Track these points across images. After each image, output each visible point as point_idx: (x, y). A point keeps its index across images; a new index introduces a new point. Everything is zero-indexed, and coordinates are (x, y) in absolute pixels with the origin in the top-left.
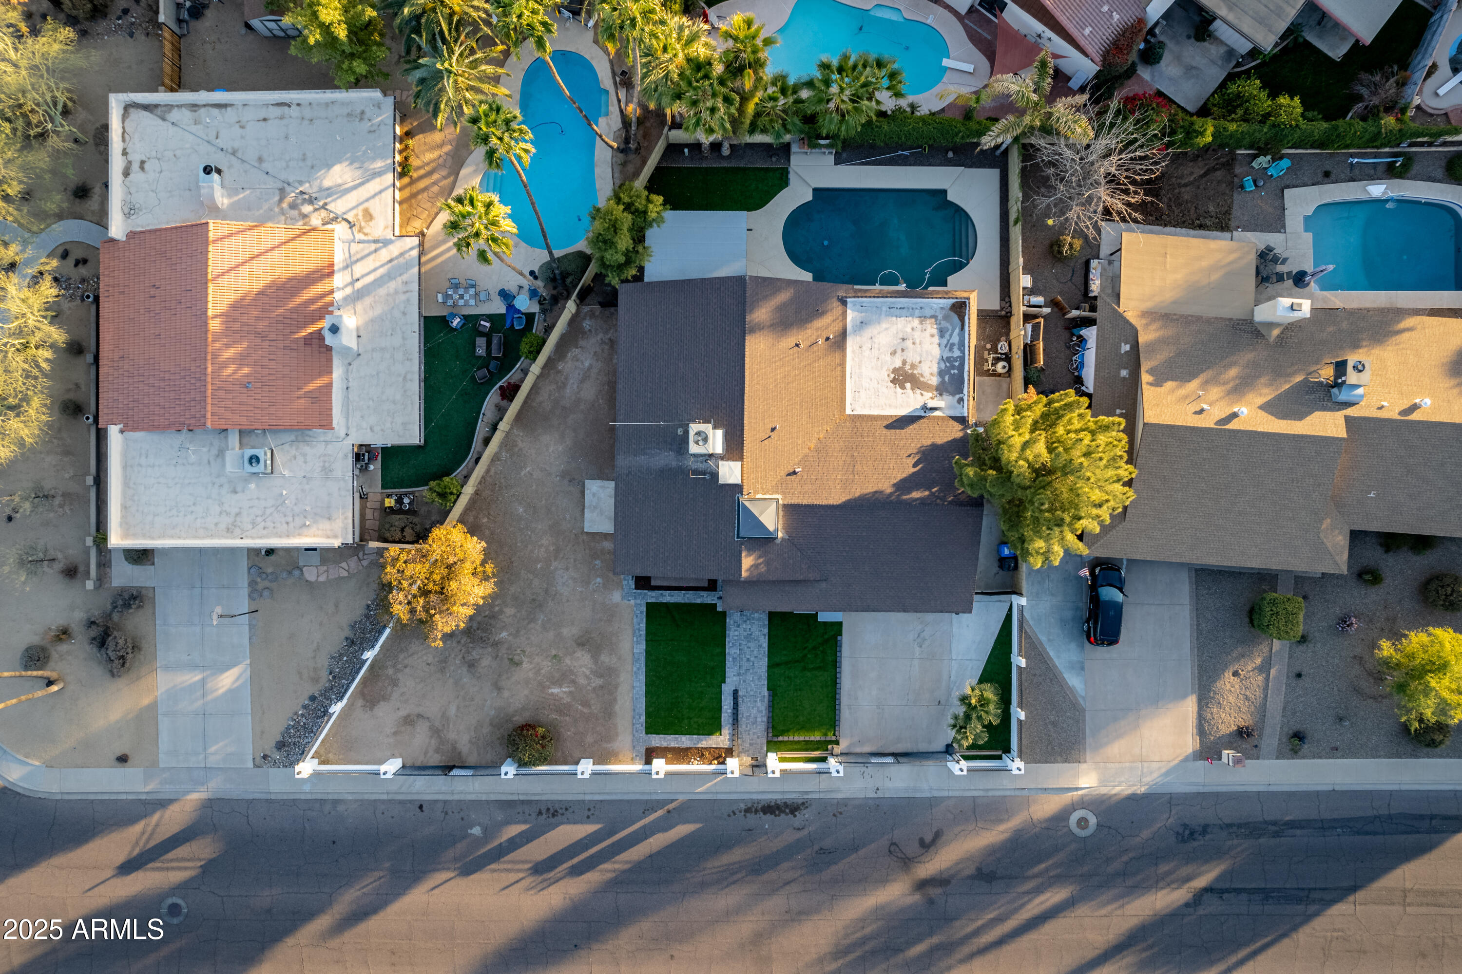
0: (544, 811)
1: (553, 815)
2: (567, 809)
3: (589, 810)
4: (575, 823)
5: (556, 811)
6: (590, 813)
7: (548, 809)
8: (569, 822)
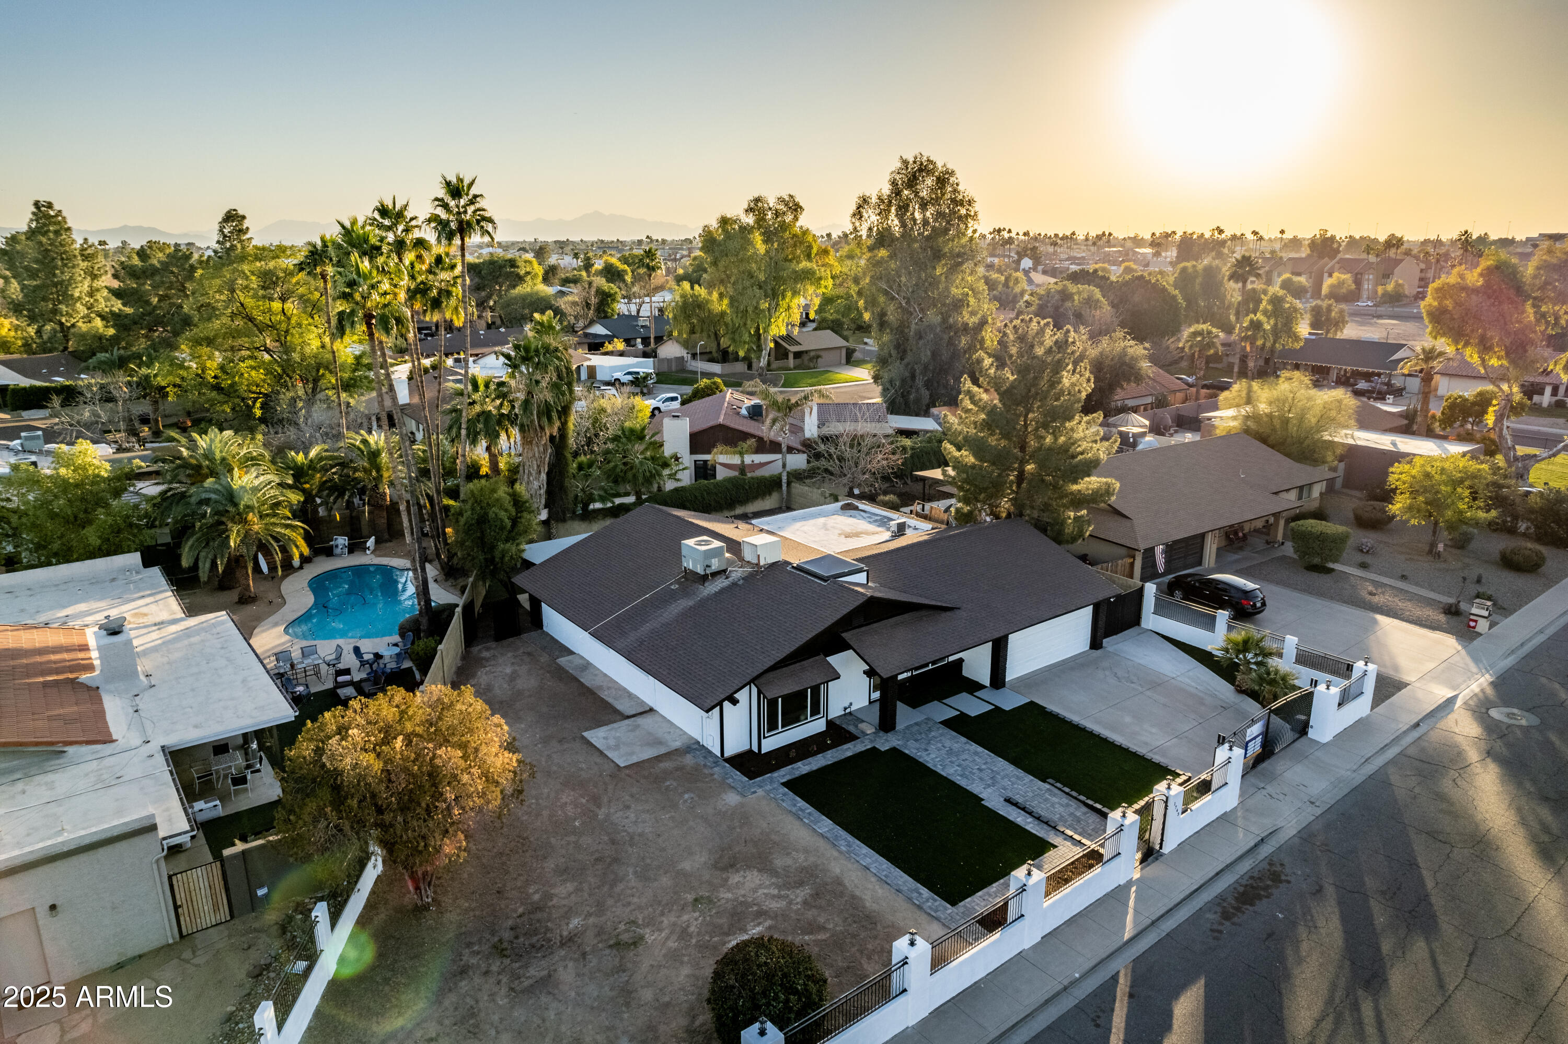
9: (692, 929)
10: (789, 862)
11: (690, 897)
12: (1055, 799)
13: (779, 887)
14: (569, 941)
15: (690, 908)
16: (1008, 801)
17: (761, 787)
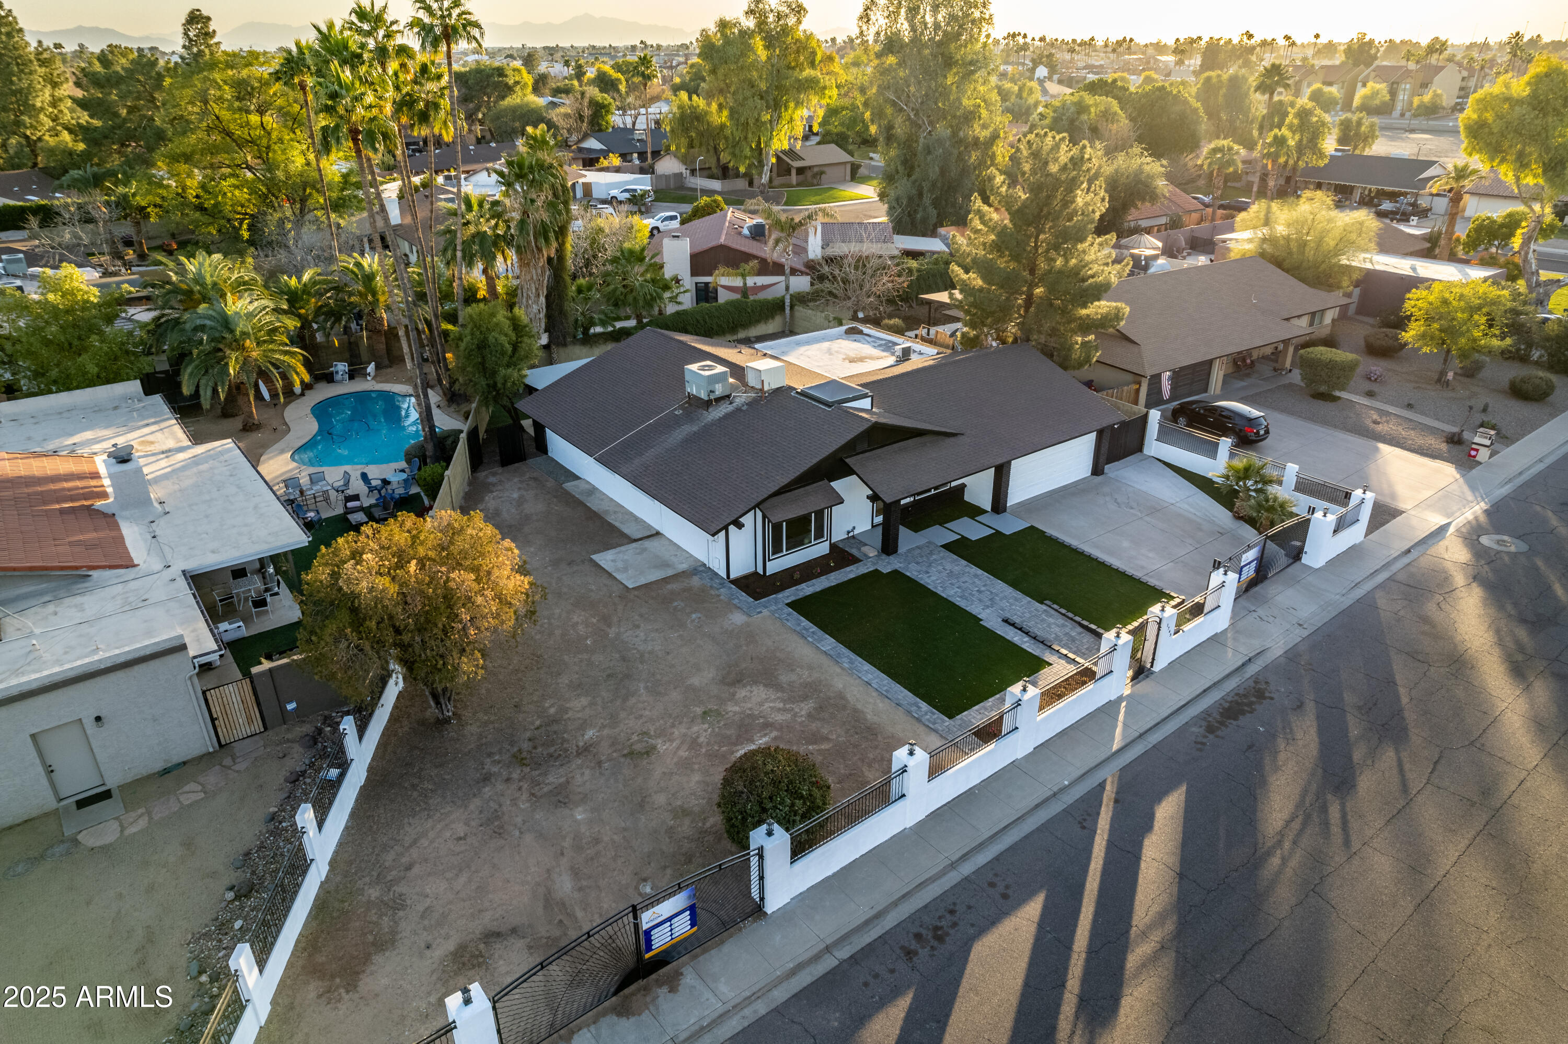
0: (914, 945)
1: (940, 939)
2: (952, 912)
3: (992, 885)
4: (993, 922)
5: (937, 928)
6: (1001, 888)
7: (918, 936)
8: (982, 930)
9: (701, 739)
10: (793, 677)
11: (699, 710)
12: (1051, 620)
13: (784, 701)
14: (585, 750)
15: (699, 721)
16: (1006, 621)
17: (766, 607)
